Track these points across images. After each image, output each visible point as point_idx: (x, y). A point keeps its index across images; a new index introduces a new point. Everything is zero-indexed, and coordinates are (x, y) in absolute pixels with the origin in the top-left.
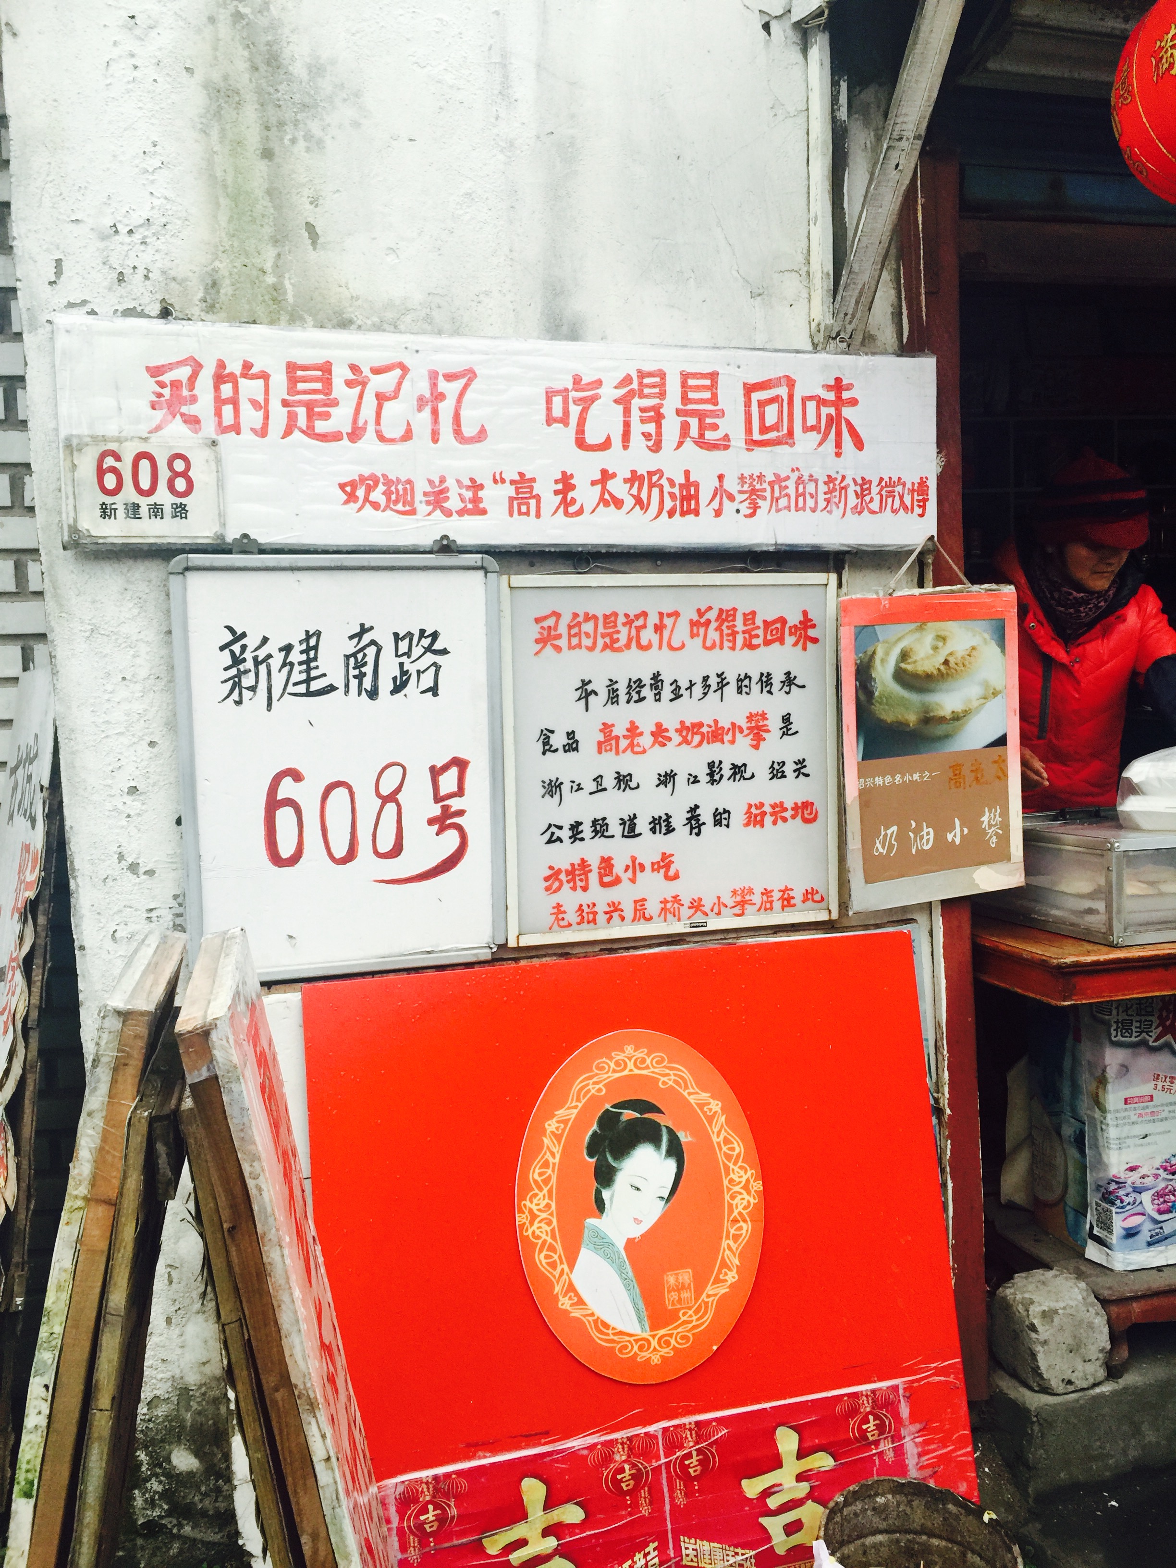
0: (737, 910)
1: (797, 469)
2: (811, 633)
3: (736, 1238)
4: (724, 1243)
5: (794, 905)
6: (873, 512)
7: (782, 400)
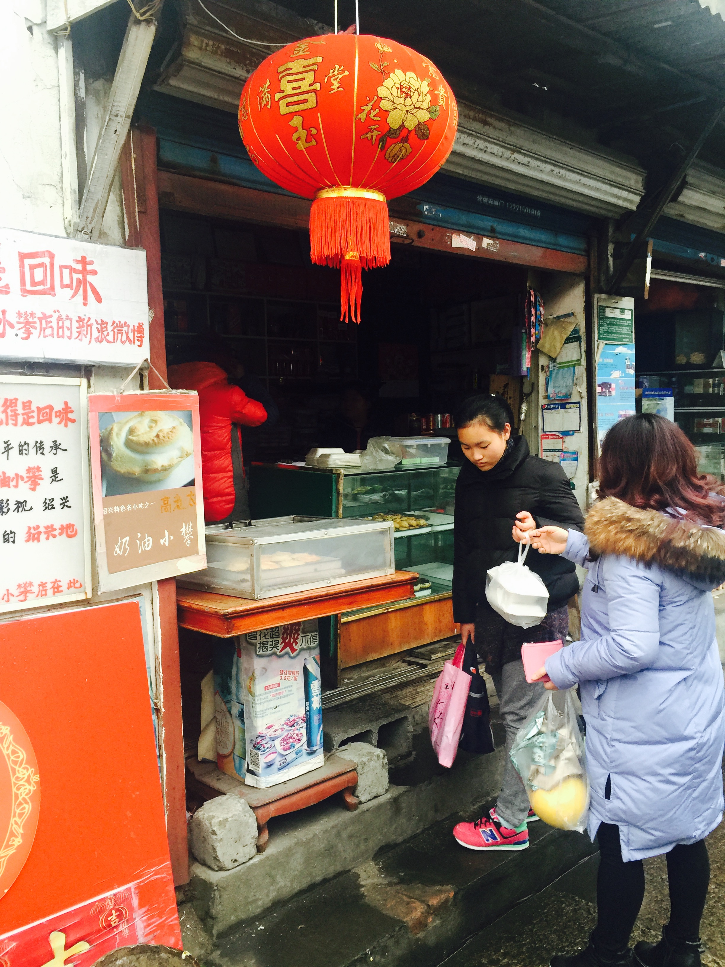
0: (21, 598)
1: (58, 311)
2: (70, 416)
3: (21, 815)
4: (12, 821)
5: (62, 591)
6: (109, 342)
7: (46, 266)
